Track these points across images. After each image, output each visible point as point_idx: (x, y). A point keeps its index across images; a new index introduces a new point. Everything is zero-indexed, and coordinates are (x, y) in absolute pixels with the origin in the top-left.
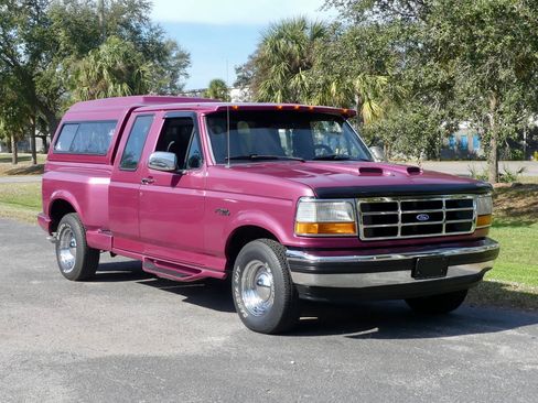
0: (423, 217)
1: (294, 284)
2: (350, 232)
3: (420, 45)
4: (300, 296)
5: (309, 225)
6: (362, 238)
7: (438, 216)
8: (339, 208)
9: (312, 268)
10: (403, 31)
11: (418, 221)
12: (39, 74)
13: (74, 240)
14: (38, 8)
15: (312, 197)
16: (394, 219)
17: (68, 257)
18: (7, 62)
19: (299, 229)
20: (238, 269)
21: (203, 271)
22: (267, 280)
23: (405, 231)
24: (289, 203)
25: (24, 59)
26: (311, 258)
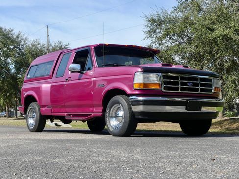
0: (190, 84)
1: (133, 112)
2: (157, 87)
3: (187, 55)
4: (136, 117)
5: (140, 84)
6: (163, 90)
7: (197, 85)
8: (153, 77)
9: (141, 103)
10: (179, 48)
11: (188, 85)
12: (20, 78)
13: (35, 114)
14: (20, 50)
15: (141, 72)
16: (177, 83)
17: (32, 121)
18: (6, 72)
19: (135, 86)
20: (108, 110)
21: (92, 114)
22: (121, 113)
23: (182, 89)
24: (131, 76)
25: (13, 71)
26: (141, 98)
